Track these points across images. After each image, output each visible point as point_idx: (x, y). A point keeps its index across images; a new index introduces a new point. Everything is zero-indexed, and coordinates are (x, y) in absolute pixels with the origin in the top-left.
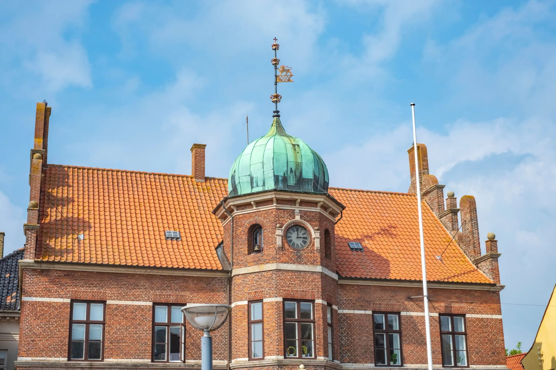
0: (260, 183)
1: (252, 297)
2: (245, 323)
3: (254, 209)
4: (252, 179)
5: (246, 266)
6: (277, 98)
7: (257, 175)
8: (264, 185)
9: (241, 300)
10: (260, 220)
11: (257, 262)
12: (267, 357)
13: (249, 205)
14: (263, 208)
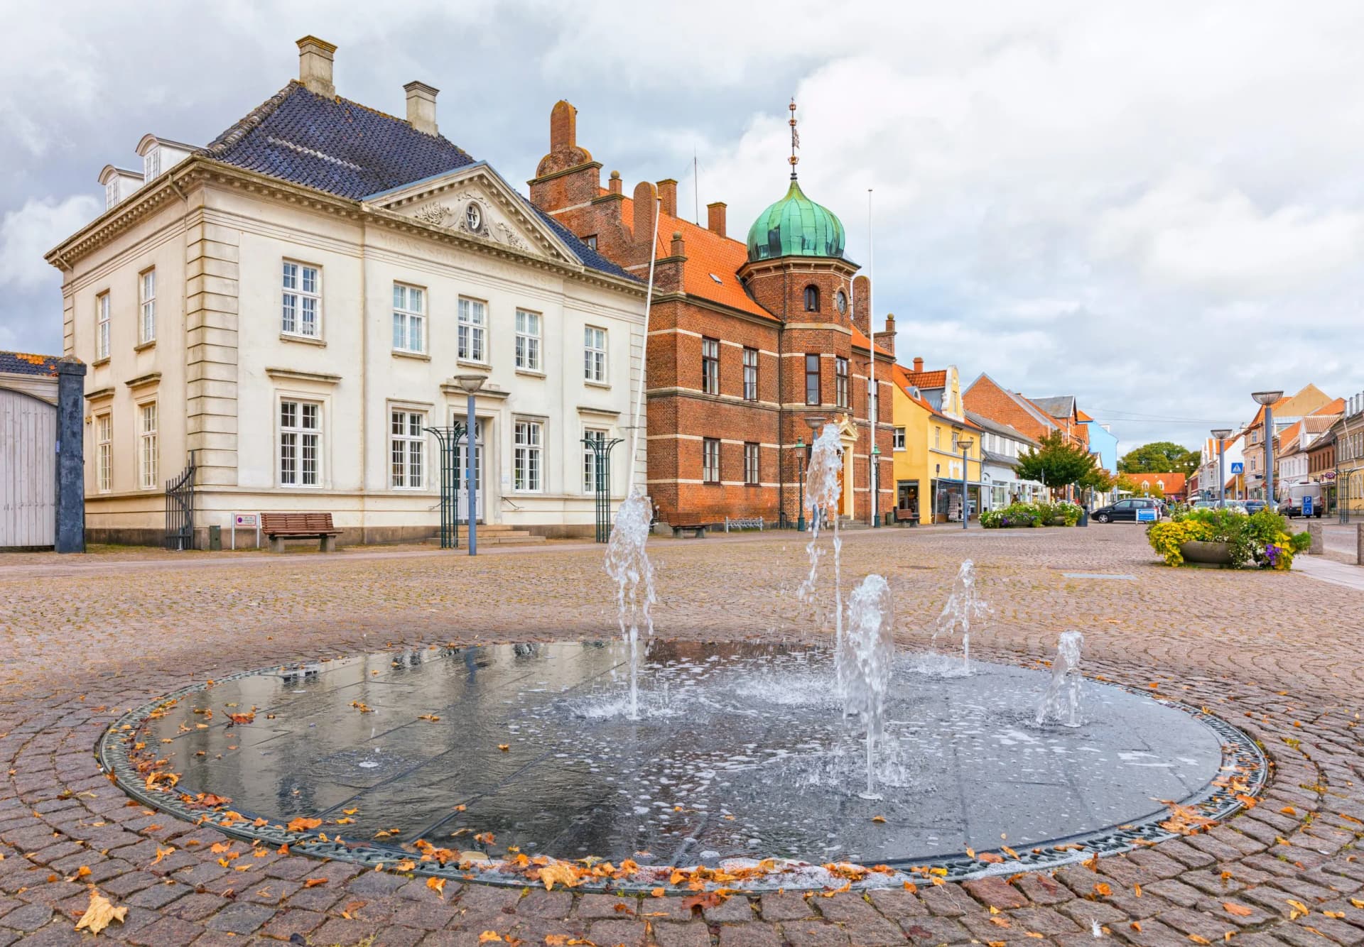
0: (812, 246)
1: (809, 350)
2: (802, 373)
3: (812, 271)
4: (804, 241)
5: (803, 322)
6: (793, 161)
7: (810, 237)
8: (815, 249)
9: (798, 352)
10: (817, 282)
11: (815, 320)
12: (823, 405)
13: (809, 266)
14: (820, 271)
